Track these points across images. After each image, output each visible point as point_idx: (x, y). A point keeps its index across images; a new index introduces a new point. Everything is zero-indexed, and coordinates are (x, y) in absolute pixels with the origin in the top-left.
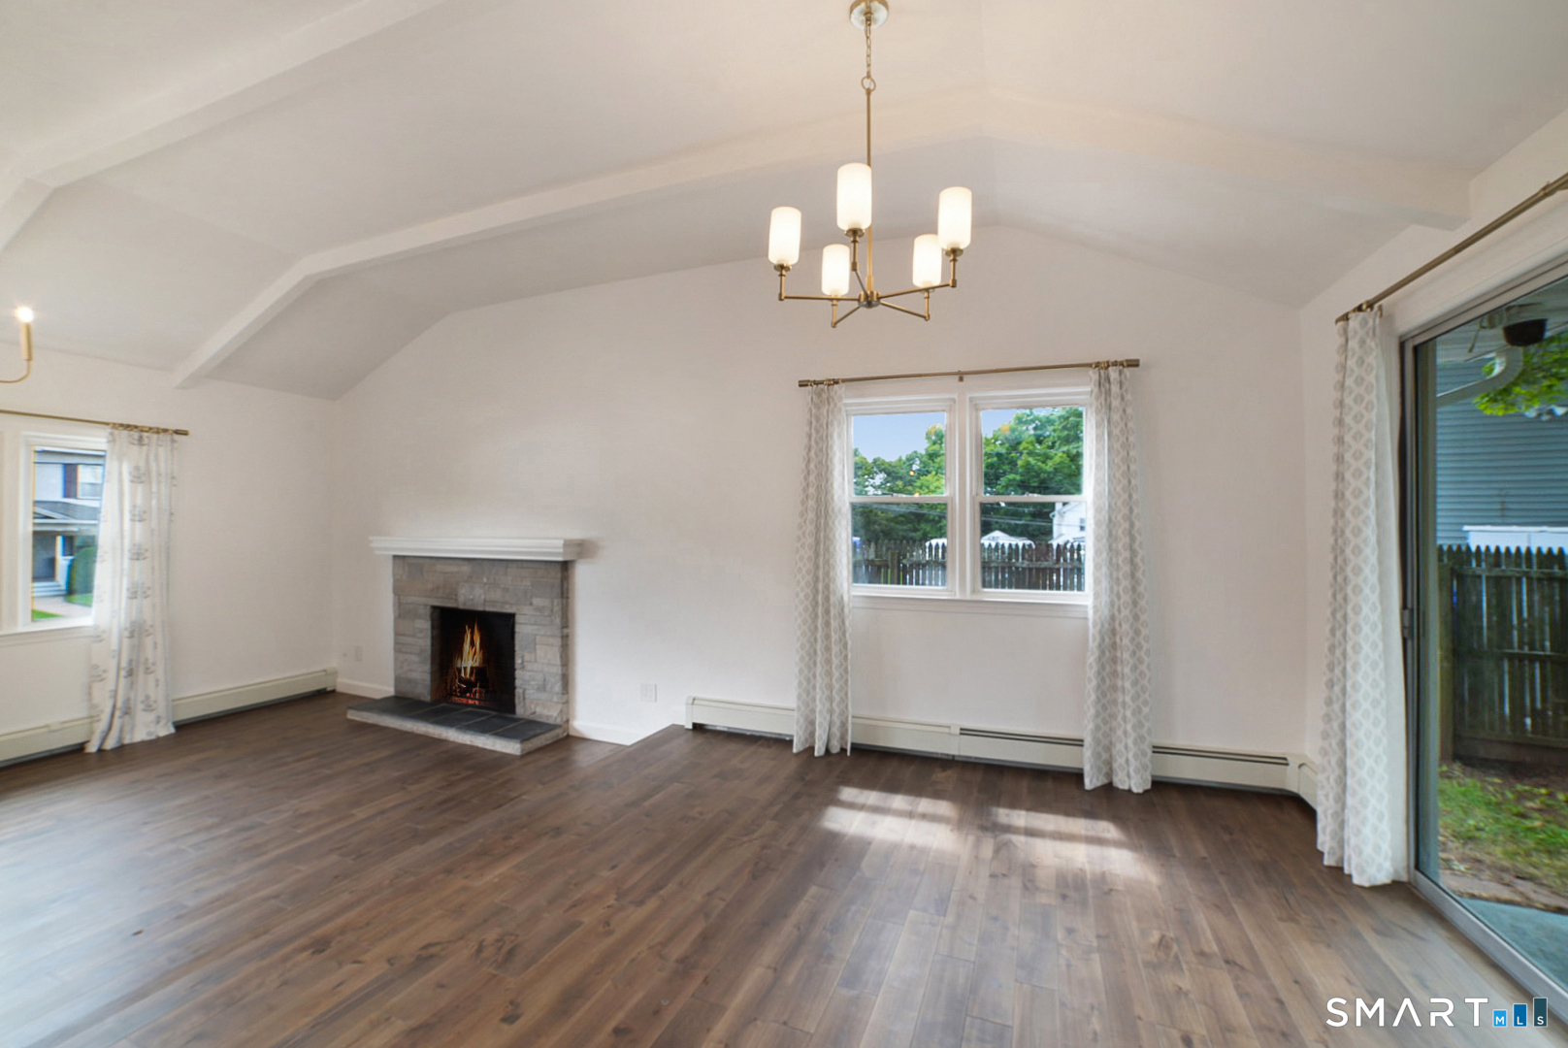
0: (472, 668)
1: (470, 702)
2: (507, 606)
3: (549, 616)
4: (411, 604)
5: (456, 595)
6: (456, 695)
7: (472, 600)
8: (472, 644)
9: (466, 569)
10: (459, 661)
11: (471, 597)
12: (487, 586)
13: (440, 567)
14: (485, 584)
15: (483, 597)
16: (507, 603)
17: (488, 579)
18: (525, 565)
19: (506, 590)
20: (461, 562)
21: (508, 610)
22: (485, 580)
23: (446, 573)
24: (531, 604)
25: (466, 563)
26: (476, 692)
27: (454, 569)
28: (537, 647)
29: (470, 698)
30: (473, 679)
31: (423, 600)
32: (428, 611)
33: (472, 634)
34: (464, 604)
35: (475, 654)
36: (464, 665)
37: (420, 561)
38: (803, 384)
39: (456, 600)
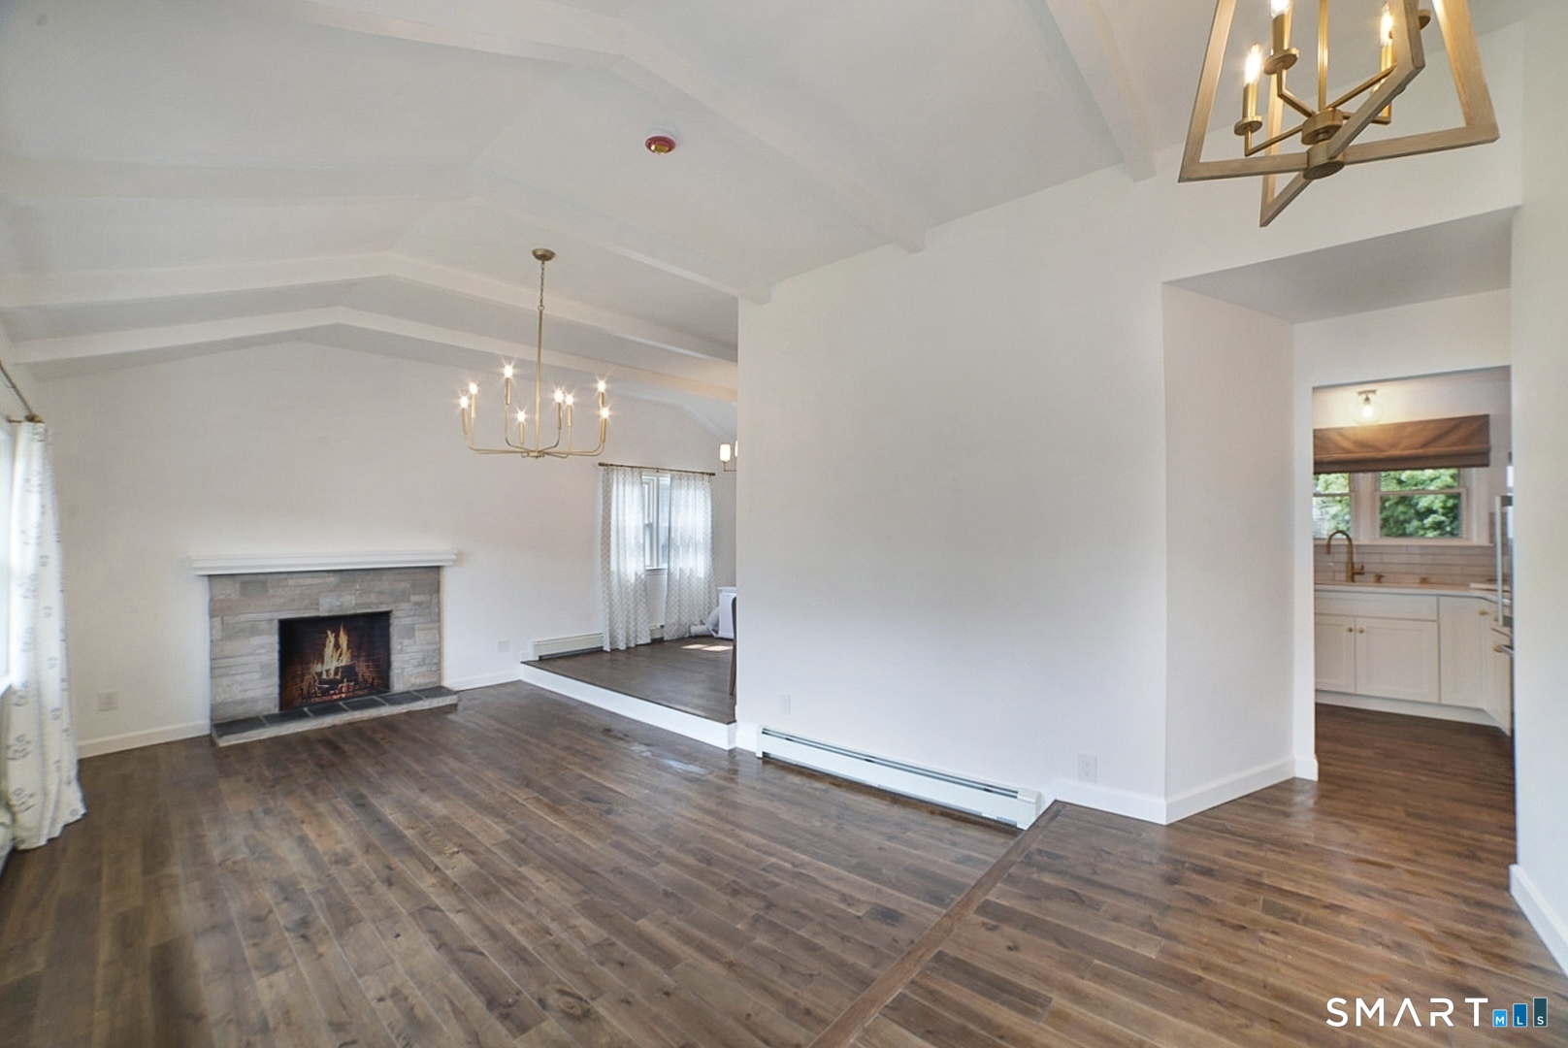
0: (337, 669)
1: (335, 697)
2: (383, 606)
3: (428, 607)
4: (246, 622)
5: (318, 604)
6: (316, 697)
7: (341, 606)
8: (337, 646)
9: (332, 579)
10: (320, 665)
11: (339, 604)
12: (358, 592)
13: (291, 582)
14: (357, 590)
15: (354, 602)
16: (382, 603)
17: (360, 586)
18: (404, 571)
19: (381, 592)
20: (326, 574)
21: (383, 609)
22: (358, 587)
23: (302, 586)
24: (409, 601)
25: (331, 574)
26: (342, 688)
27: (316, 581)
28: (416, 633)
29: (335, 694)
30: (338, 677)
31: (268, 616)
32: (276, 626)
33: (337, 638)
34: (330, 611)
35: (340, 655)
36: (325, 667)
37: (261, 577)
38: (600, 464)
39: (318, 609)
